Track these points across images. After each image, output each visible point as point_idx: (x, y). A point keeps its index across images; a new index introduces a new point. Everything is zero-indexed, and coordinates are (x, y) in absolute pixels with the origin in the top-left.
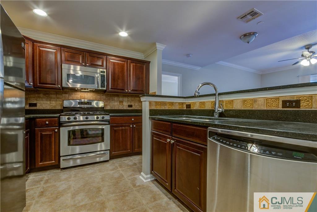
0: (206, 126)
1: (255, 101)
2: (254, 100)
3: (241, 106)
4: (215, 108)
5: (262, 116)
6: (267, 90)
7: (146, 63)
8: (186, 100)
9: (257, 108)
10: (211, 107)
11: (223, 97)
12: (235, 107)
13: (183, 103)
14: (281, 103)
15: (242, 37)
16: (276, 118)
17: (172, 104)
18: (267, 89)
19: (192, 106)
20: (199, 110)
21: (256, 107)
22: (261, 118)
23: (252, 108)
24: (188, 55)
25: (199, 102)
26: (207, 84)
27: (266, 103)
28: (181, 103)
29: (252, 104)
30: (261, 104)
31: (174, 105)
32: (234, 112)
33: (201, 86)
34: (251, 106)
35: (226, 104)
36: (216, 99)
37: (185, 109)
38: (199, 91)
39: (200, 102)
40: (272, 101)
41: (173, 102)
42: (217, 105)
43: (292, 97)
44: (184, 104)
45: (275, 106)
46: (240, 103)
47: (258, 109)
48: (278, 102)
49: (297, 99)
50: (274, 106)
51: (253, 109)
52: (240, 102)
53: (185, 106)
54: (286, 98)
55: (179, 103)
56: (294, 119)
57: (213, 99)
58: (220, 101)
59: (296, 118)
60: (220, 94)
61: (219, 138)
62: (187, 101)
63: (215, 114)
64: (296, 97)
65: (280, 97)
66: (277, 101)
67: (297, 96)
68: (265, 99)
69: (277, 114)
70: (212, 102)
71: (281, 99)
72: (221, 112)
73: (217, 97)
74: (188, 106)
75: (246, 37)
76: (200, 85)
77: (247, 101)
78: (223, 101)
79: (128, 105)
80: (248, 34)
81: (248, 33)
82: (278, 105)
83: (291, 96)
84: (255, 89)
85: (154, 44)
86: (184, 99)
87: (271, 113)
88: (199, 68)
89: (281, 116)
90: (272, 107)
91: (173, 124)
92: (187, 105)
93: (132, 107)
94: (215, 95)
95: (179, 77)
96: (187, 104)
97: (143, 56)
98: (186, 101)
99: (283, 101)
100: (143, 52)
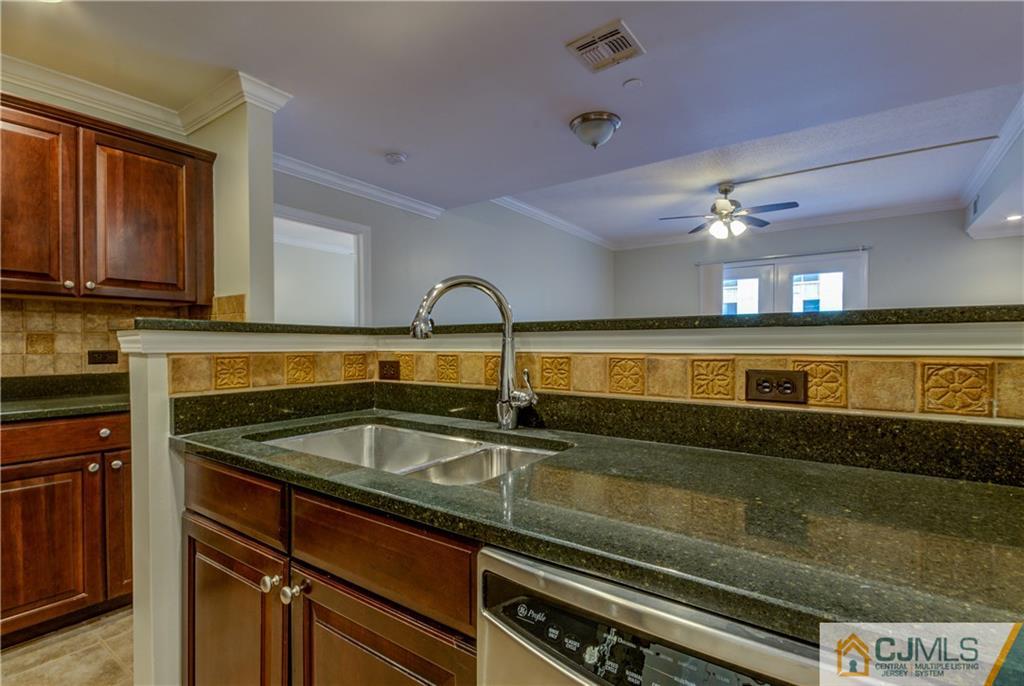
0: (470, 535)
1: (650, 364)
2: (649, 360)
3: (601, 384)
4: (502, 386)
5: (678, 430)
6: (695, 327)
7: (189, 160)
8: (381, 341)
9: (659, 395)
10: (482, 380)
11: (531, 339)
12: (579, 386)
13: (364, 357)
14: (741, 381)
15: (576, 122)
16: (728, 438)
17: (312, 360)
18: (697, 323)
19: (404, 371)
20: (434, 387)
21: (656, 392)
22: (674, 437)
23: (642, 394)
24: (392, 156)
25: (434, 355)
26: (469, 284)
27: (690, 378)
28: (355, 354)
29: (642, 377)
30: (675, 381)
31: (324, 364)
32: (574, 406)
33: (442, 293)
34: (639, 384)
35: (543, 371)
36: (504, 346)
37: (376, 379)
38: (430, 317)
39: (439, 356)
40: (710, 368)
41: (316, 355)
42: (509, 373)
43: (780, 360)
44: (369, 360)
45: (722, 390)
46: (598, 370)
47: (663, 399)
48: (734, 378)
49: (796, 369)
50: (719, 392)
51: (646, 398)
52: (595, 366)
53: (374, 368)
54: (759, 363)
55: (347, 356)
56: (791, 447)
57: (494, 345)
58: (519, 356)
59: (795, 443)
60: (519, 328)
61: (540, 617)
62: (387, 345)
63: (501, 407)
64: (795, 362)
65: (740, 358)
66: (729, 373)
67: (798, 359)
68: (686, 362)
69: (733, 425)
70: (488, 358)
71: (740, 363)
72: (524, 404)
73: (509, 340)
74: (390, 368)
75: (588, 123)
76: (439, 286)
77: (623, 362)
78: (529, 357)
79: (91, 354)
80: (593, 117)
81: (595, 113)
82: (733, 388)
83: (777, 358)
84: (652, 319)
85: (230, 77)
86: (371, 339)
87: (711, 420)
88: (434, 212)
89: (747, 431)
90: (712, 396)
91: (294, 496)
92: (382, 364)
93: (115, 361)
94: (498, 329)
95: (361, 236)
96: (383, 359)
97: (178, 122)
98: (377, 344)
99: (748, 374)
100: (179, 104)
